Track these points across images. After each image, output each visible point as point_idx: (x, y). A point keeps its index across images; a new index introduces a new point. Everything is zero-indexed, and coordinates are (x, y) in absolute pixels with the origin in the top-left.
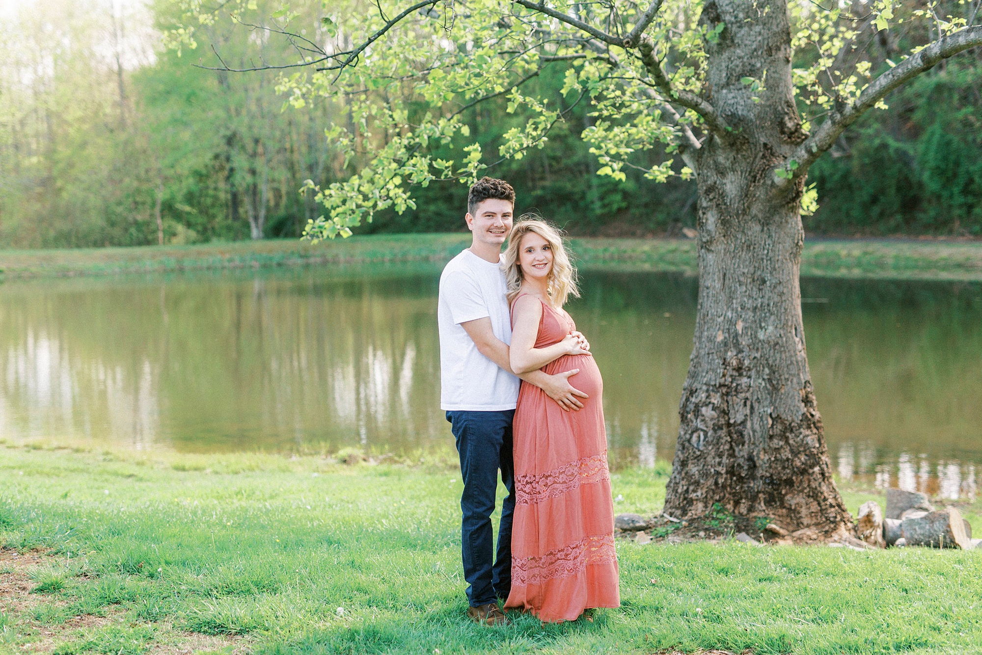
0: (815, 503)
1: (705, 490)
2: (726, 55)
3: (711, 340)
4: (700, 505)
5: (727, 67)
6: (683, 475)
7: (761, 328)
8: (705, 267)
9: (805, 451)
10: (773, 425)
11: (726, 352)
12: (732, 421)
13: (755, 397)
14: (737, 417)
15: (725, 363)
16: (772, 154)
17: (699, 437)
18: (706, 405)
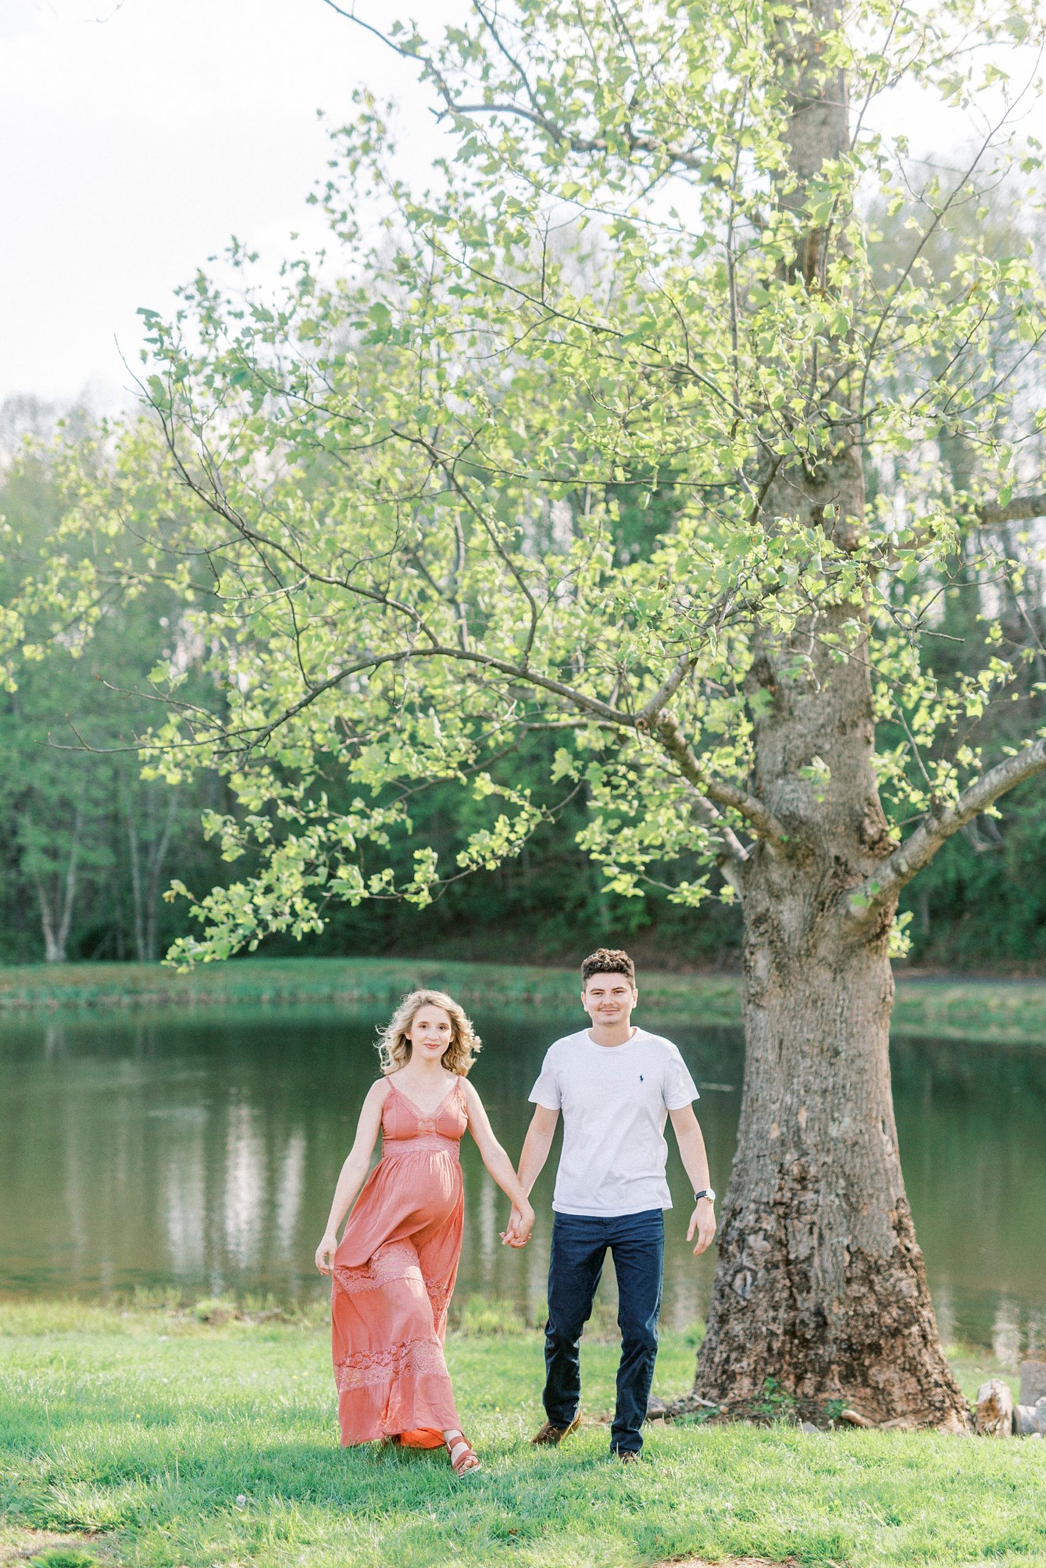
0: (914, 1380)
1: (753, 1359)
2: (782, 731)
3: (761, 1136)
4: (746, 1382)
5: (784, 748)
6: (722, 1335)
7: (834, 1120)
8: (753, 1030)
9: (897, 1302)
10: (851, 1263)
11: (784, 1153)
12: (792, 1257)
13: (826, 1221)
14: (800, 1249)
15: (782, 1170)
16: (847, 872)
17: (745, 1279)
18: (756, 1232)
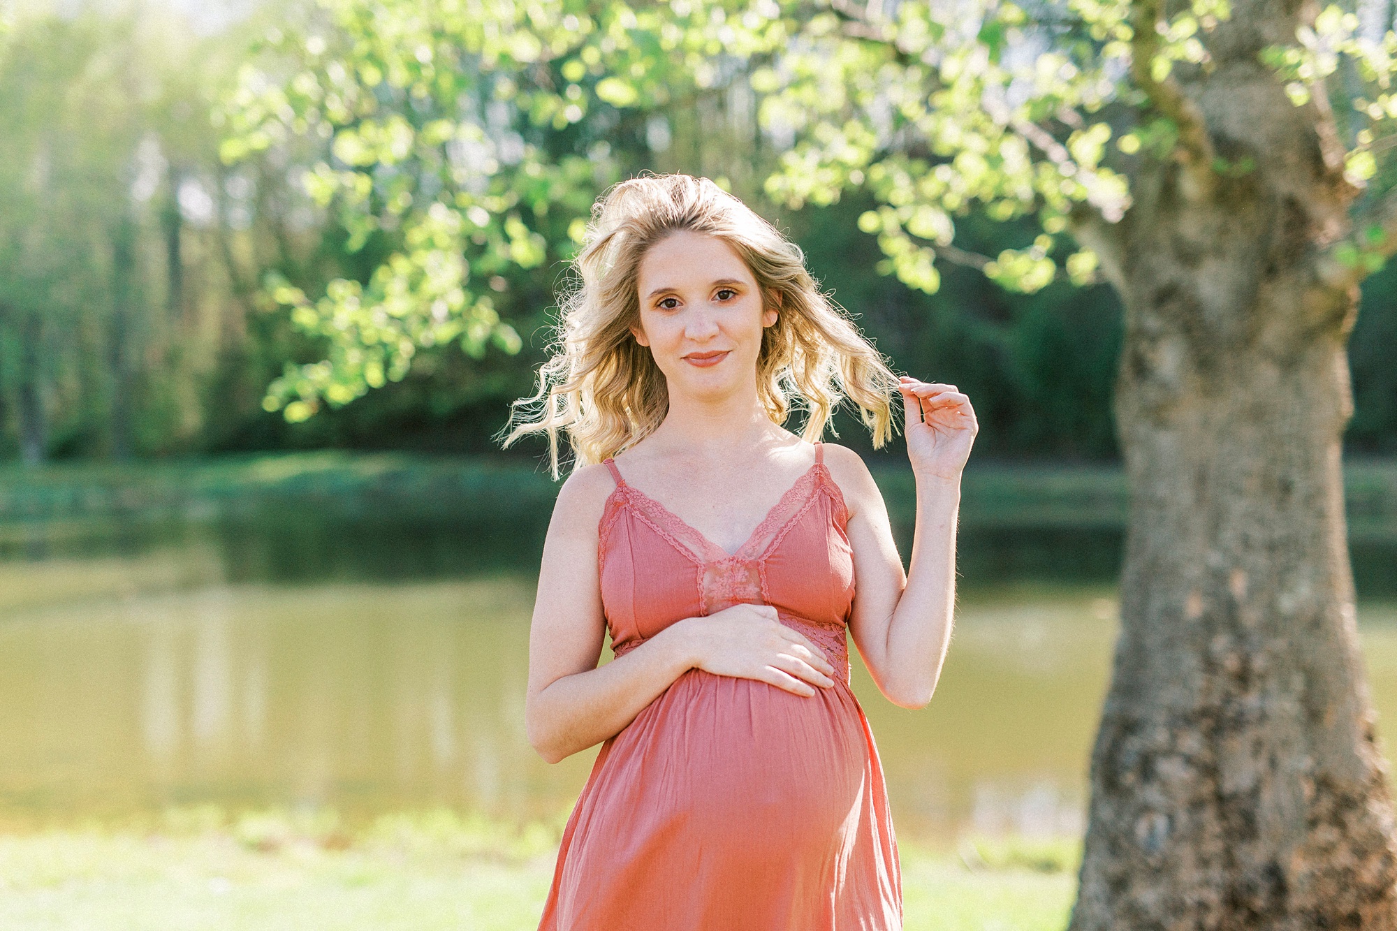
3: (1170, 617)
6: (1119, 906)
7: (1285, 590)
10: (1315, 796)
11: (1210, 639)
12: (1227, 789)
17: (1153, 827)
18: (1170, 752)
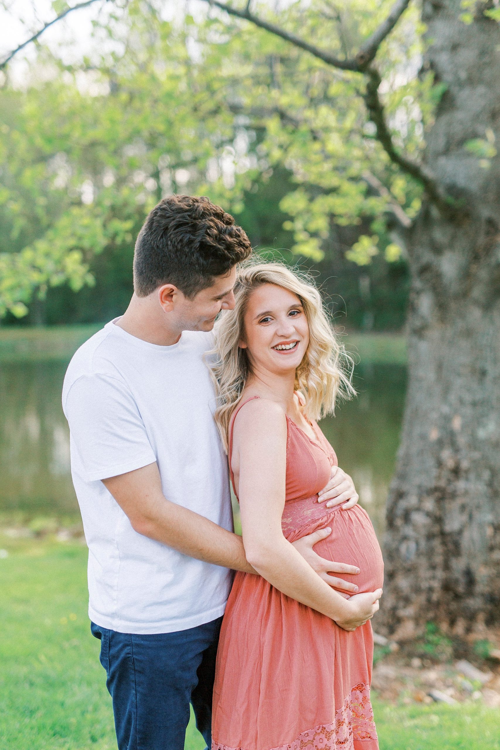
1: (416, 607)
2: (447, 118)
4: (411, 625)
7: (482, 425)
11: (441, 451)
12: (446, 530)
13: (474, 503)
14: (453, 525)
17: (410, 545)
18: (418, 509)
